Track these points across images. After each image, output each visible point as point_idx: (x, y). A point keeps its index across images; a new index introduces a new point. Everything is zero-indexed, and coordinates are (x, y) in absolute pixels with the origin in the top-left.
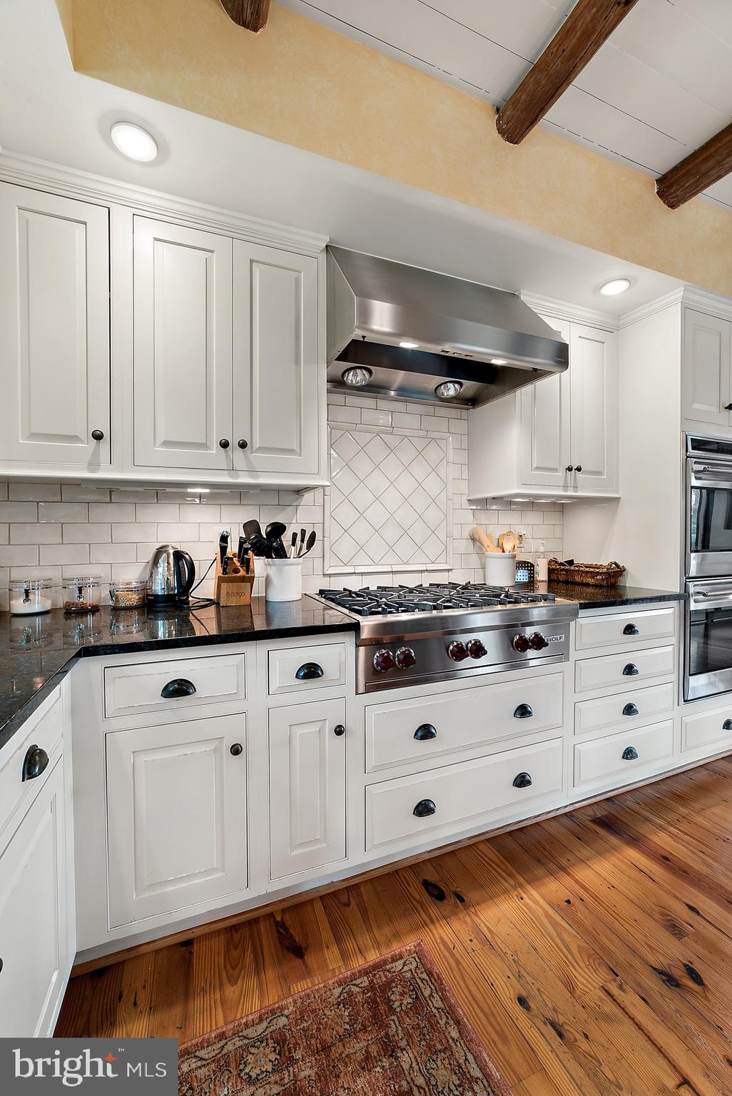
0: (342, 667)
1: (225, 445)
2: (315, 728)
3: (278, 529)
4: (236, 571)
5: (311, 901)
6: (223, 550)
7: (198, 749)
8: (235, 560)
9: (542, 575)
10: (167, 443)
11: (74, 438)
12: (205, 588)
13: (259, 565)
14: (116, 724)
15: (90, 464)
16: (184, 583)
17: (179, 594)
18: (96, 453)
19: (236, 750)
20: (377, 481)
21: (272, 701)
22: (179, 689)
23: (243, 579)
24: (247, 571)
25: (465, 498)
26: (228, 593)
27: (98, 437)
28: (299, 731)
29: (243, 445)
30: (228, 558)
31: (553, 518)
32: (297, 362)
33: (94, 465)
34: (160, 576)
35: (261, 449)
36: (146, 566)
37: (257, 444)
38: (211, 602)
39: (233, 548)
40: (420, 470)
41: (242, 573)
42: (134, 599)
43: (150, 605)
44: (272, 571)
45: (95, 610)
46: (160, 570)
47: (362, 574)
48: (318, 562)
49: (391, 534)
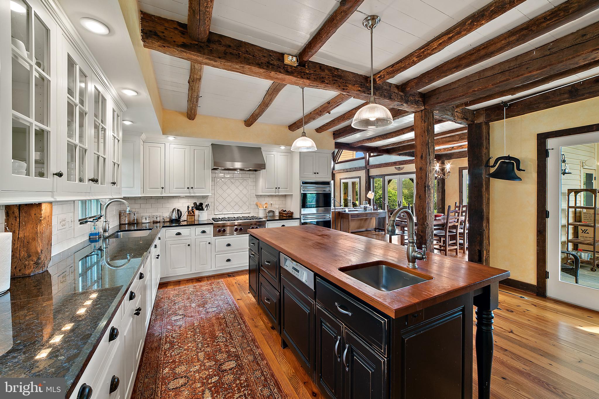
0: (210, 231)
1: (188, 188)
2: (205, 243)
3: (201, 204)
4: (191, 214)
5: (204, 277)
6: (188, 209)
7: (182, 245)
8: (191, 211)
9: (277, 214)
10: (176, 188)
11: (158, 188)
12: (184, 217)
13: (197, 212)
14: (167, 240)
15: (161, 193)
16: (179, 216)
17: (178, 219)
18: (162, 191)
19: (189, 245)
20: (229, 191)
21: (196, 237)
22: (179, 234)
23: (192, 215)
24: (193, 214)
25: (254, 194)
26: (189, 218)
27: (163, 188)
28: (201, 243)
29: (192, 188)
30: (189, 211)
31: (283, 199)
32: (204, 169)
33: (162, 193)
34: (174, 215)
35: (196, 188)
36: (170, 213)
37: (195, 187)
38: (185, 221)
39: (190, 209)
40: (241, 188)
41: (192, 214)
42: (168, 220)
43: (172, 221)
44: (200, 214)
45: (159, 222)
46: (174, 214)
47: (225, 214)
48: (213, 212)
49: (233, 204)
